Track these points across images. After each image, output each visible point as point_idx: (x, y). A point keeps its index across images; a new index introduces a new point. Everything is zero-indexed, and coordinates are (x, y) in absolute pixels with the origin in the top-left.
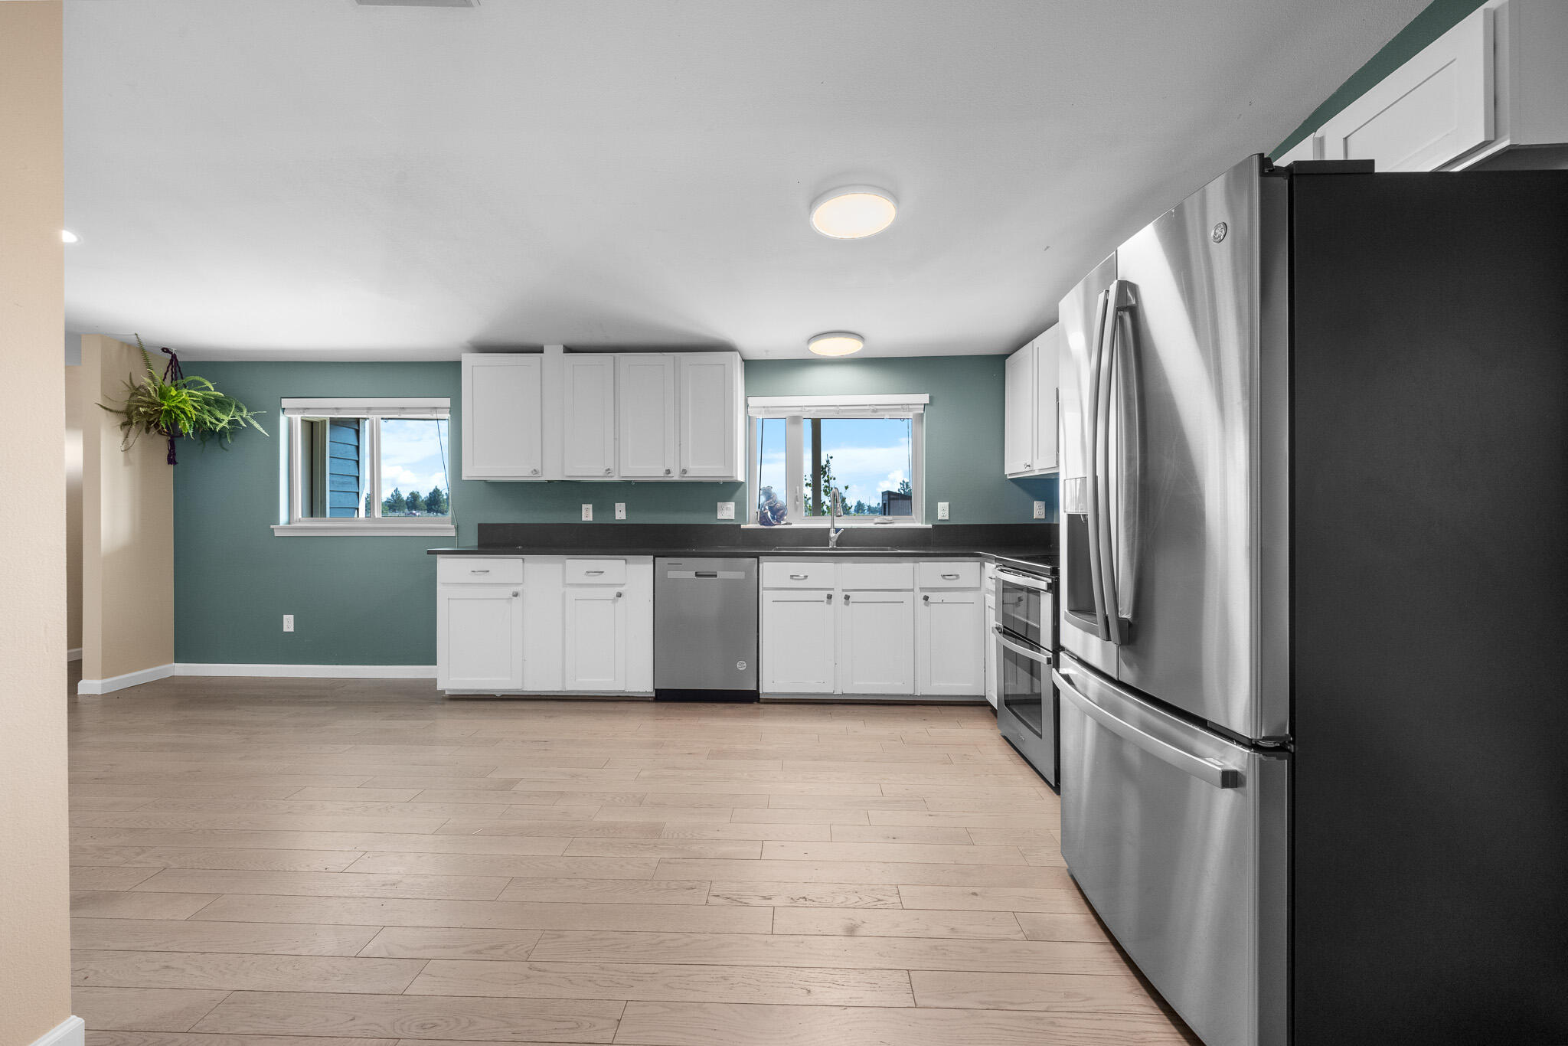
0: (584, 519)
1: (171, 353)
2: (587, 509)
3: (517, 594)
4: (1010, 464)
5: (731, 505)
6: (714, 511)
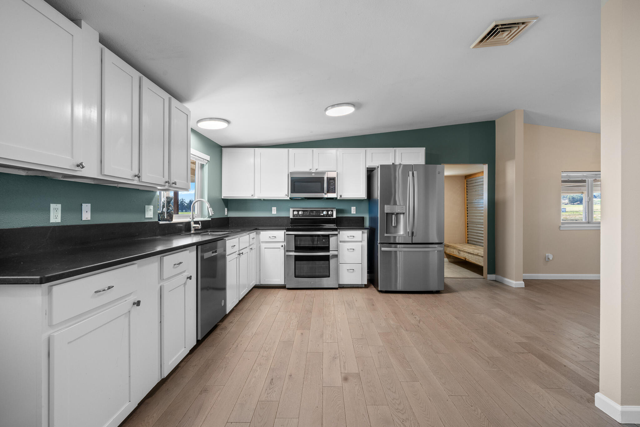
2: (56, 210)
3: (138, 303)
4: (227, 194)
5: (151, 207)
6: (143, 212)
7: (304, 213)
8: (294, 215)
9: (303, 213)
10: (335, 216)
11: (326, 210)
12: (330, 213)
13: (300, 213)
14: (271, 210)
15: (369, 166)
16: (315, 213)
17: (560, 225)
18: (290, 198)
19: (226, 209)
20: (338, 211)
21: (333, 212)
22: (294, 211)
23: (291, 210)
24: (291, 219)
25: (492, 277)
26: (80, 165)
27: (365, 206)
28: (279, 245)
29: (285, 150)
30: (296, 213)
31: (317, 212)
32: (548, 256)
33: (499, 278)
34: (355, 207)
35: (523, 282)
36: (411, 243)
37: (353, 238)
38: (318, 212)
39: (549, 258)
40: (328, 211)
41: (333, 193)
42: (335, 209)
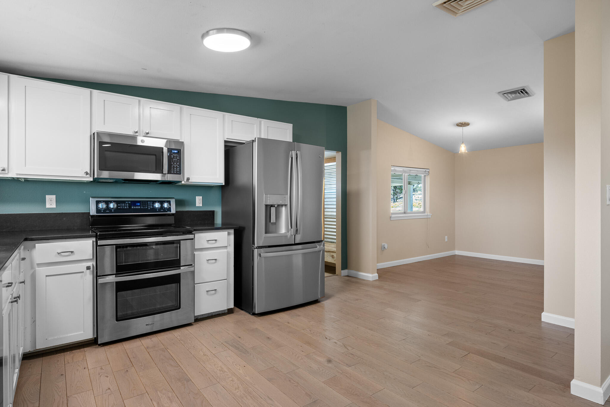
7: (120, 206)
8: (98, 210)
9: (118, 206)
10: (173, 211)
11: (158, 201)
12: (166, 205)
13: (111, 206)
14: (44, 202)
15: (227, 139)
16: (140, 205)
17: (391, 215)
18: (94, 179)
20: (179, 203)
21: (170, 205)
22: (98, 202)
23: (93, 202)
24: (93, 216)
25: (345, 272)
27: (217, 195)
28: (80, 267)
30: (102, 206)
31: (143, 205)
32: (384, 245)
33: (353, 272)
34: (201, 197)
35: (377, 274)
36: (294, 243)
37: (216, 243)
38: (145, 205)
39: (385, 248)
40: (162, 203)
41: (176, 174)
42: (174, 200)
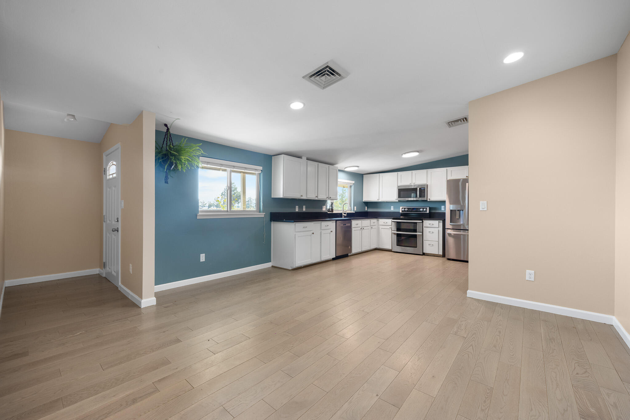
0: (296, 211)
1: (167, 127)
2: (297, 207)
3: (313, 233)
4: (366, 199)
5: (325, 206)
6: (322, 208)
8: (402, 211)
9: (408, 210)
10: (428, 212)
11: (422, 208)
12: (424, 210)
13: (406, 209)
15: (449, 179)
16: (415, 210)
18: (399, 201)
19: (366, 207)
20: (430, 209)
21: (427, 209)
22: (402, 208)
23: (401, 208)
24: (401, 213)
26: (302, 196)
28: (389, 227)
29: (396, 173)
30: (403, 209)
34: (444, 206)
37: (433, 225)
38: (417, 209)
41: (424, 197)
42: (429, 207)
